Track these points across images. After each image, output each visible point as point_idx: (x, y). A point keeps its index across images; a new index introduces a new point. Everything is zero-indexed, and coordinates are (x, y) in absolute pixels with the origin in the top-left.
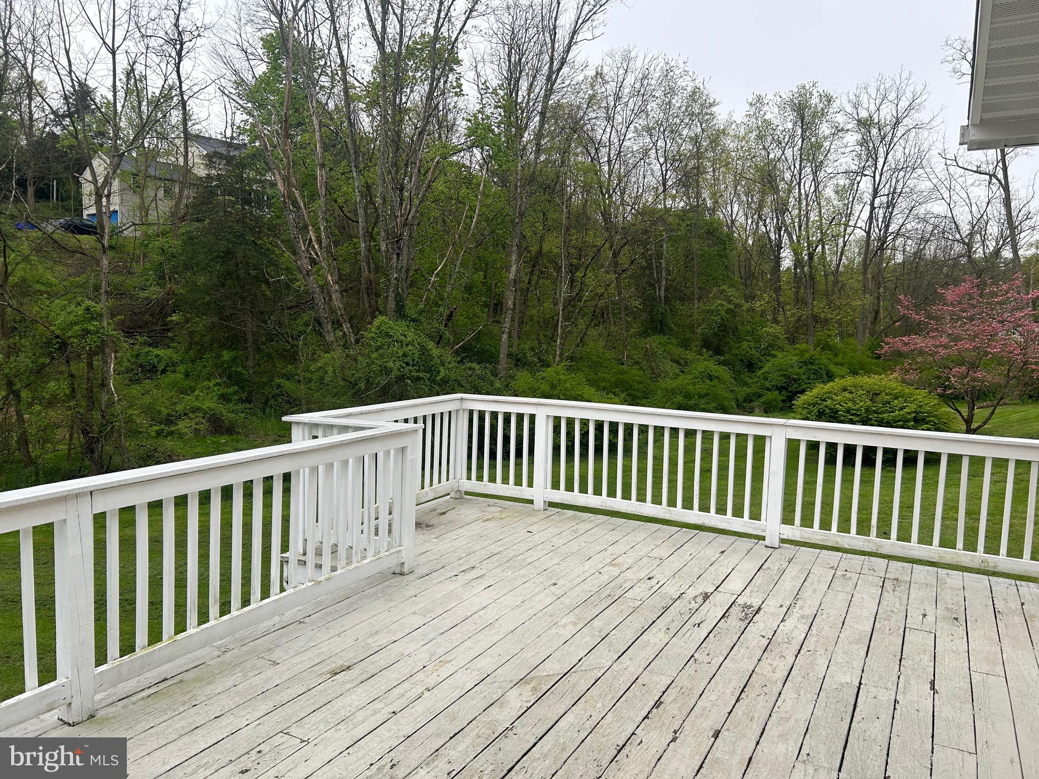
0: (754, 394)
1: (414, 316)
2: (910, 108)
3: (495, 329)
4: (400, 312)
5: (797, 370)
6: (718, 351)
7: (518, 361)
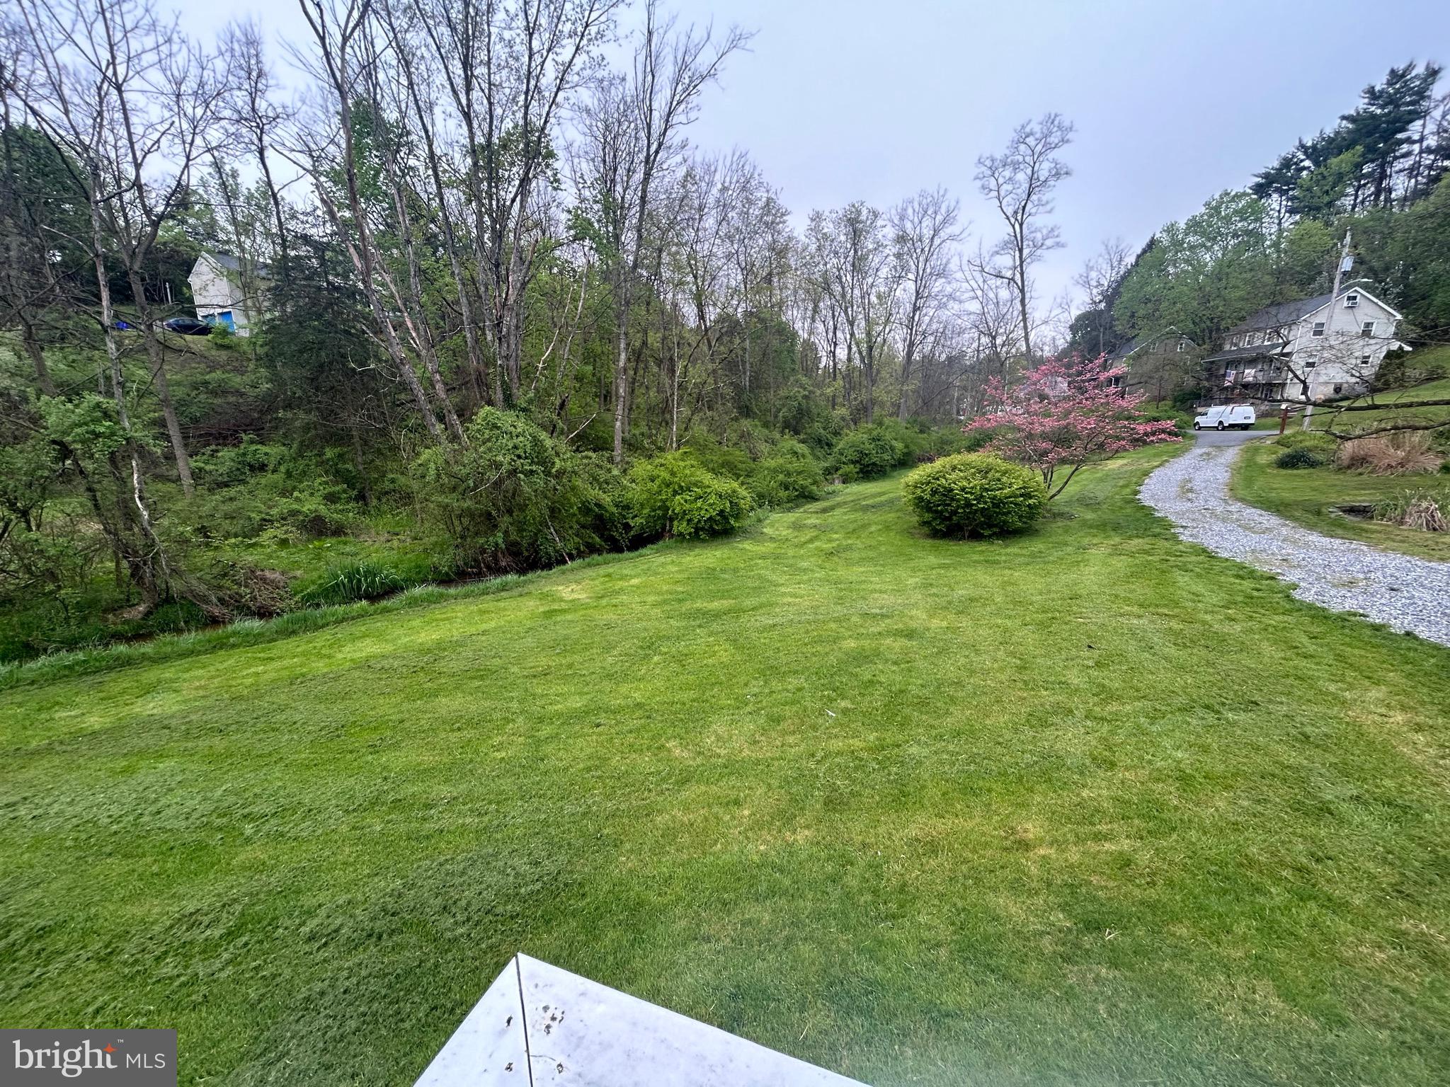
0: (832, 467)
1: (524, 405)
2: (944, 221)
3: (607, 416)
4: (509, 403)
5: (867, 445)
6: (797, 432)
7: (632, 446)
